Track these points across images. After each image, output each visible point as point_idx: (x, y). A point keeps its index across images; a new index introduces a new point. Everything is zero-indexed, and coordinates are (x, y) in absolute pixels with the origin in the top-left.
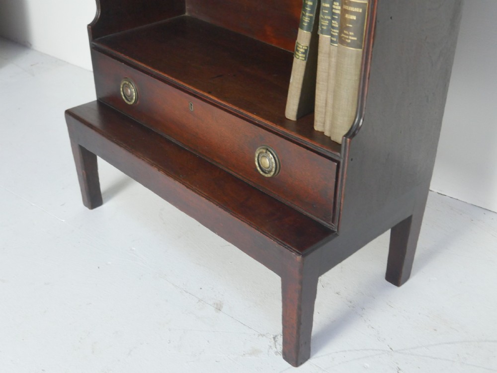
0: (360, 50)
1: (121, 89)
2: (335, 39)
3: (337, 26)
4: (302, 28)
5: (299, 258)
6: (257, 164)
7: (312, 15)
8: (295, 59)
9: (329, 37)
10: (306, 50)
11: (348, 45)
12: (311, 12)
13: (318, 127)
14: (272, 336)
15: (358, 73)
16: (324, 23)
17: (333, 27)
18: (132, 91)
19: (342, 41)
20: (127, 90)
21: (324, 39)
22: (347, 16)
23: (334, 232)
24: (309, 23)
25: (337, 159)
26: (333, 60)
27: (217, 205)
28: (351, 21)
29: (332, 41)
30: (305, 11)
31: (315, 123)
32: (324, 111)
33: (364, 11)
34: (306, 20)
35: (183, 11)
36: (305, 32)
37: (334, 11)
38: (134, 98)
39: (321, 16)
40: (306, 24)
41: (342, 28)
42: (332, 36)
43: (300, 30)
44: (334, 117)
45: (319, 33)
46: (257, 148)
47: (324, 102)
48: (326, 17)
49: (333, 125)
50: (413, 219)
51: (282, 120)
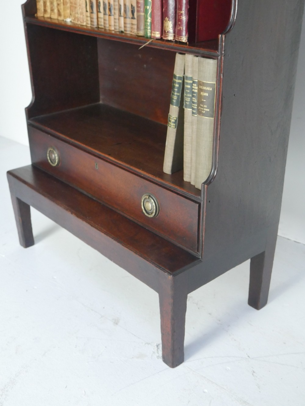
0: (212, 119)
1: (48, 155)
2: (195, 111)
3: (196, 101)
4: (172, 104)
5: (170, 277)
6: (143, 207)
7: (178, 94)
8: (168, 128)
9: (191, 110)
10: (176, 121)
11: (204, 115)
12: (178, 92)
13: (186, 179)
14: (156, 344)
15: (212, 135)
16: (187, 100)
17: (193, 103)
18: (55, 156)
19: (199, 112)
20: (52, 156)
21: (188, 111)
22: (202, 93)
23: (199, 259)
24: (177, 100)
25: (199, 201)
26: (195, 127)
27: (112, 239)
28: (205, 97)
29: (193, 113)
30: (174, 91)
31: (184, 176)
32: (190, 166)
33: (213, 89)
34: (175, 98)
35: (98, 100)
36: (175, 107)
37: (193, 90)
38: (57, 161)
39: (185, 94)
40: (175, 101)
41: (200, 103)
42: (193, 109)
43: (171, 106)
44: (197, 170)
45: (184, 107)
46: (143, 195)
47: (190, 159)
48: (188, 95)
49: (196, 177)
50: (266, 254)
51: (161, 174)
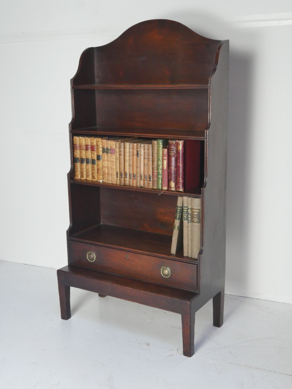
0: (200, 224)
1: (87, 256)
2: (190, 222)
3: (190, 217)
4: (177, 219)
5: (189, 302)
6: (162, 273)
7: (180, 214)
8: (174, 230)
9: (187, 221)
10: (178, 227)
11: (196, 223)
12: (179, 213)
13: (185, 254)
15: (200, 232)
16: (185, 216)
17: (189, 218)
18: (94, 256)
19: (192, 221)
20: (91, 256)
21: (185, 222)
22: (194, 213)
23: (198, 293)
24: (179, 217)
25: (196, 263)
26: (190, 229)
27: (149, 292)
28: (196, 215)
29: (188, 222)
30: (177, 213)
31: (184, 253)
32: (187, 248)
33: (200, 211)
34: (178, 216)
35: (100, 222)
36: (177, 220)
37: (188, 212)
38: (95, 259)
39: (184, 214)
40: (178, 218)
41: (192, 218)
42: (188, 220)
43: (175, 220)
44: (192, 249)
45: (183, 220)
46: (161, 267)
47: (187, 245)
48: (185, 215)
49: (192, 252)
50: (222, 293)
51: (170, 254)
